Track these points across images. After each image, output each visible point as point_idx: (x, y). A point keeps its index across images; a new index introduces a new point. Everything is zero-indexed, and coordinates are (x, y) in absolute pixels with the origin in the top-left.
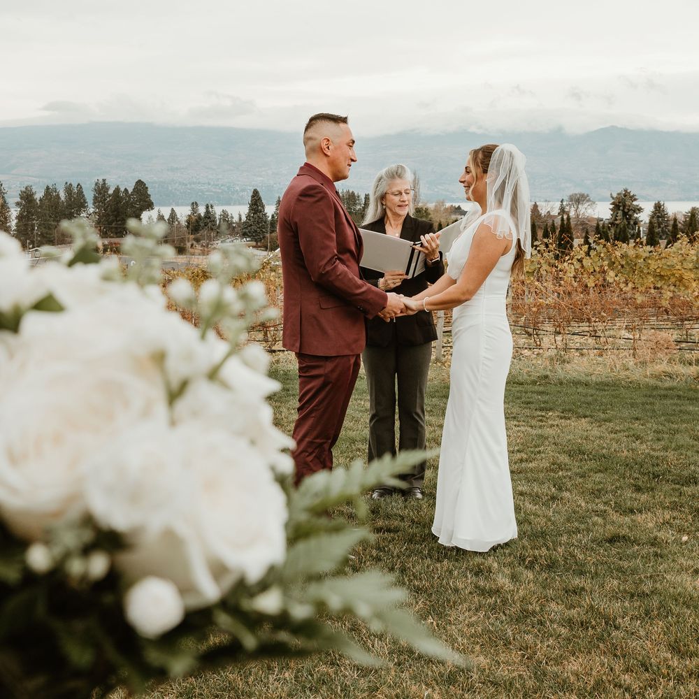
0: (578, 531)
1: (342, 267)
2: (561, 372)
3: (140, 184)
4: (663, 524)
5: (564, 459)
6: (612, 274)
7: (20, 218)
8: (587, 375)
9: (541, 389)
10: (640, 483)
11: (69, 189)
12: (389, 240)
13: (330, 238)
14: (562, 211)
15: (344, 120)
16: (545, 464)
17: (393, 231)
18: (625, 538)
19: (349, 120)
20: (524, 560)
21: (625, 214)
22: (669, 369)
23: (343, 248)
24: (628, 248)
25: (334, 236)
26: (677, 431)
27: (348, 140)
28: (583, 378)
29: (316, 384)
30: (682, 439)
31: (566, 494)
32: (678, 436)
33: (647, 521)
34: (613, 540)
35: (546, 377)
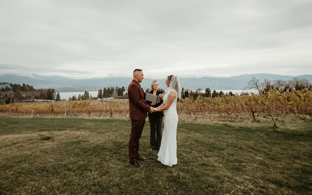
0: (195, 162)
1: (141, 101)
2: (195, 122)
3: (123, 87)
4: (215, 161)
5: (193, 142)
6: (205, 103)
7: (104, 93)
8: (200, 123)
9: (191, 126)
10: (210, 150)
11: (112, 88)
12: (154, 96)
13: (137, 95)
14: (196, 91)
15: (141, 70)
16: (189, 144)
17: (155, 94)
18: (206, 164)
19: (142, 70)
20: (181, 170)
21: (208, 92)
22: (217, 122)
23: (141, 97)
24: (208, 98)
25: (139, 94)
26: (219, 137)
27: (142, 74)
28: (199, 124)
29: (134, 125)
30: (220, 139)
31: (193, 152)
32: (219, 138)
33: (212, 160)
34: (203, 165)
35: (192, 123)
